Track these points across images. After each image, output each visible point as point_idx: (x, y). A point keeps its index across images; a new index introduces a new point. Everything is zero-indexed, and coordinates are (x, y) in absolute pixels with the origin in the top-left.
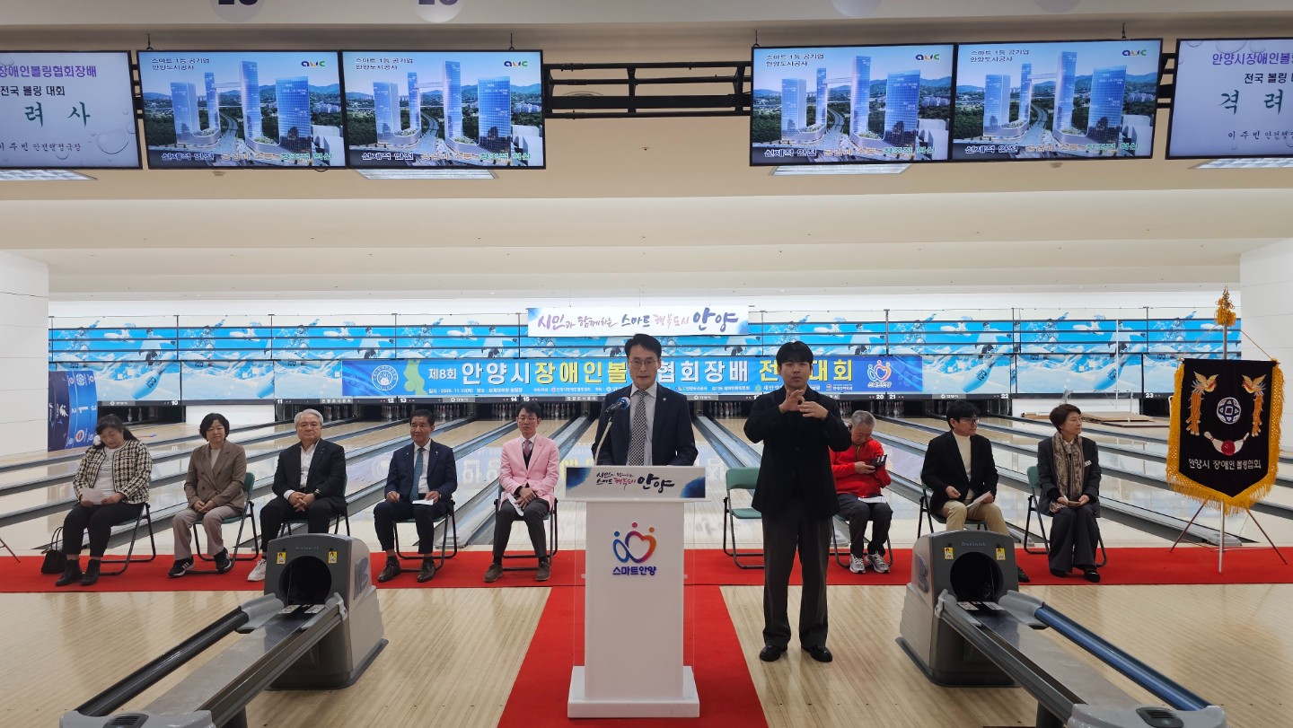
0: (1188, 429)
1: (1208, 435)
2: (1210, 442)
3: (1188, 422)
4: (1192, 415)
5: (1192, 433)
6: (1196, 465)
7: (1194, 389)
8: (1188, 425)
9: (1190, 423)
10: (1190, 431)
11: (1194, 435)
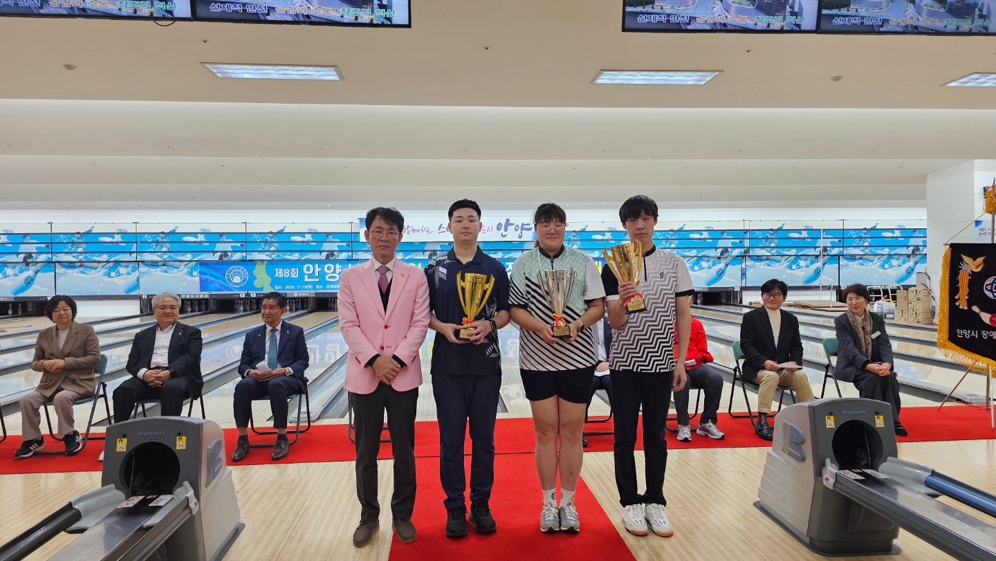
0: (957, 304)
1: (975, 309)
2: (977, 315)
3: (956, 297)
4: (960, 292)
5: (961, 307)
6: (964, 335)
7: (961, 269)
8: (957, 300)
9: (959, 299)
10: (959, 305)
11: (963, 309)
